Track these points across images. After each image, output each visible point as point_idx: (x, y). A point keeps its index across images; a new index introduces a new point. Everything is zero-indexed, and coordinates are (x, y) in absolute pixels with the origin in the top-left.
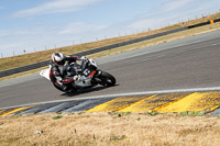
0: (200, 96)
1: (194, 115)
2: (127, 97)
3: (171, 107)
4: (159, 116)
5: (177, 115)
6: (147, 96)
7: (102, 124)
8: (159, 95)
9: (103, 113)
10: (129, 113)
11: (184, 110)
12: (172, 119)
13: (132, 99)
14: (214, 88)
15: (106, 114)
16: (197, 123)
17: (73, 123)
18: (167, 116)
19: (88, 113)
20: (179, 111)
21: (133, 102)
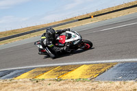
0: (87, 67)
1: (84, 81)
3: (69, 75)
4: (62, 82)
5: (74, 81)
7: (26, 88)
8: (62, 66)
9: (26, 80)
10: (43, 80)
11: (78, 77)
12: (71, 84)
13: (44, 69)
14: (95, 62)
15: (28, 80)
16: (86, 87)
18: (67, 82)
19: (16, 79)
20: (75, 78)
21: (45, 72)
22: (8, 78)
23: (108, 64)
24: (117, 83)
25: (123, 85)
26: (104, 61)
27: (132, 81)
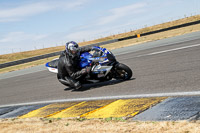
0: (123, 103)
1: (117, 120)
2: (59, 103)
3: (97, 113)
4: (86, 122)
5: (102, 121)
6: (77, 102)
7: (33, 129)
8: (88, 101)
9: (35, 119)
10: (59, 119)
11: (108, 116)
12: (98, 124)
13: (63, 106)
14: (135, 96)
15: (38, 120)
16: (119, 128)
17: (6, 129)
18: (93, 122)
19: (21, 119)
20: (104, 117)
21: (64, 109)
22: (9, 116)
23: (153, 99)
24: (163, 124)
25: (171, 126)
26: (148, 95)
27: (184, 121)
